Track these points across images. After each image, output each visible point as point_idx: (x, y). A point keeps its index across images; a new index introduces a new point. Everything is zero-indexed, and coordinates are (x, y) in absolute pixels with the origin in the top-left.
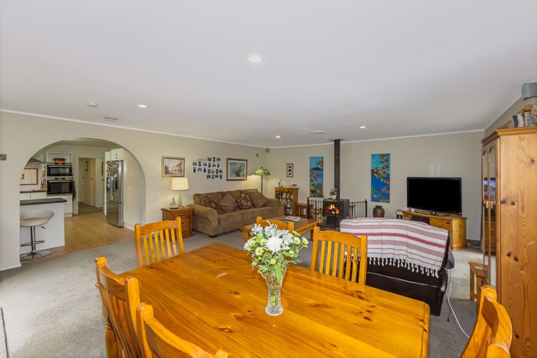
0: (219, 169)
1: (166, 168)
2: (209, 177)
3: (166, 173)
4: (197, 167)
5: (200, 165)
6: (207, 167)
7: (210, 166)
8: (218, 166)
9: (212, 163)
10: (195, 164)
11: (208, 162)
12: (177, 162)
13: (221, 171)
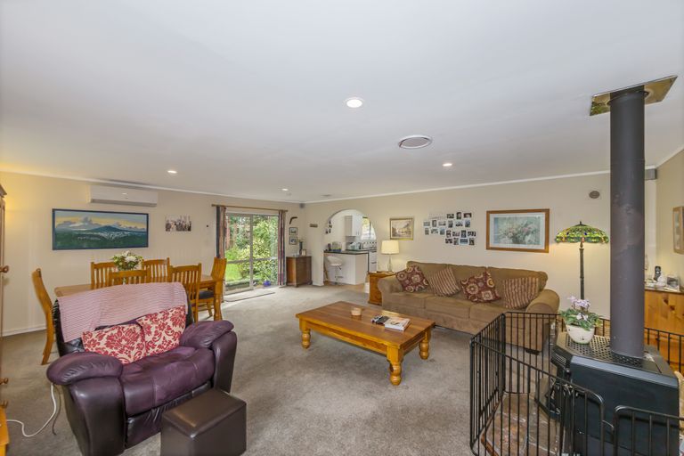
0: (468, 230)
1: (394, 230)
2: (449, 241)
3: (394, 235)
4: (431, 228)
5: (434, 225)
6: (446, 228)
7: (451, 226)
8: (467, 225)
9: (455, 221)
10: (426, 224)
11: (447, 220)
12: (404, 223)
13: (473, 234)
